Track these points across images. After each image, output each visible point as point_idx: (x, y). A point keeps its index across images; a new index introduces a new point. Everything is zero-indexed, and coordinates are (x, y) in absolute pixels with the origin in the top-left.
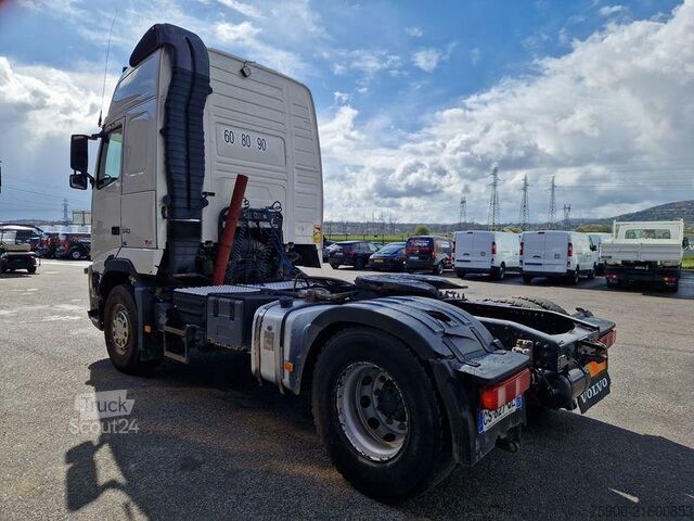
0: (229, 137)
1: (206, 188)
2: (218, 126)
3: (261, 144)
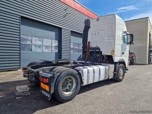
3: (98, 34)
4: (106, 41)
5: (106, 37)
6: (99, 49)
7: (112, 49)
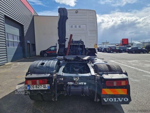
0: (72, 27)
1: (66, 37)
2: (70, 25)
3: (80, 27)
4: (89, 35)
5: (89, 31)
6: (82, 42)
7: (95, 43)
